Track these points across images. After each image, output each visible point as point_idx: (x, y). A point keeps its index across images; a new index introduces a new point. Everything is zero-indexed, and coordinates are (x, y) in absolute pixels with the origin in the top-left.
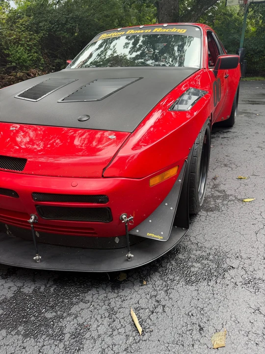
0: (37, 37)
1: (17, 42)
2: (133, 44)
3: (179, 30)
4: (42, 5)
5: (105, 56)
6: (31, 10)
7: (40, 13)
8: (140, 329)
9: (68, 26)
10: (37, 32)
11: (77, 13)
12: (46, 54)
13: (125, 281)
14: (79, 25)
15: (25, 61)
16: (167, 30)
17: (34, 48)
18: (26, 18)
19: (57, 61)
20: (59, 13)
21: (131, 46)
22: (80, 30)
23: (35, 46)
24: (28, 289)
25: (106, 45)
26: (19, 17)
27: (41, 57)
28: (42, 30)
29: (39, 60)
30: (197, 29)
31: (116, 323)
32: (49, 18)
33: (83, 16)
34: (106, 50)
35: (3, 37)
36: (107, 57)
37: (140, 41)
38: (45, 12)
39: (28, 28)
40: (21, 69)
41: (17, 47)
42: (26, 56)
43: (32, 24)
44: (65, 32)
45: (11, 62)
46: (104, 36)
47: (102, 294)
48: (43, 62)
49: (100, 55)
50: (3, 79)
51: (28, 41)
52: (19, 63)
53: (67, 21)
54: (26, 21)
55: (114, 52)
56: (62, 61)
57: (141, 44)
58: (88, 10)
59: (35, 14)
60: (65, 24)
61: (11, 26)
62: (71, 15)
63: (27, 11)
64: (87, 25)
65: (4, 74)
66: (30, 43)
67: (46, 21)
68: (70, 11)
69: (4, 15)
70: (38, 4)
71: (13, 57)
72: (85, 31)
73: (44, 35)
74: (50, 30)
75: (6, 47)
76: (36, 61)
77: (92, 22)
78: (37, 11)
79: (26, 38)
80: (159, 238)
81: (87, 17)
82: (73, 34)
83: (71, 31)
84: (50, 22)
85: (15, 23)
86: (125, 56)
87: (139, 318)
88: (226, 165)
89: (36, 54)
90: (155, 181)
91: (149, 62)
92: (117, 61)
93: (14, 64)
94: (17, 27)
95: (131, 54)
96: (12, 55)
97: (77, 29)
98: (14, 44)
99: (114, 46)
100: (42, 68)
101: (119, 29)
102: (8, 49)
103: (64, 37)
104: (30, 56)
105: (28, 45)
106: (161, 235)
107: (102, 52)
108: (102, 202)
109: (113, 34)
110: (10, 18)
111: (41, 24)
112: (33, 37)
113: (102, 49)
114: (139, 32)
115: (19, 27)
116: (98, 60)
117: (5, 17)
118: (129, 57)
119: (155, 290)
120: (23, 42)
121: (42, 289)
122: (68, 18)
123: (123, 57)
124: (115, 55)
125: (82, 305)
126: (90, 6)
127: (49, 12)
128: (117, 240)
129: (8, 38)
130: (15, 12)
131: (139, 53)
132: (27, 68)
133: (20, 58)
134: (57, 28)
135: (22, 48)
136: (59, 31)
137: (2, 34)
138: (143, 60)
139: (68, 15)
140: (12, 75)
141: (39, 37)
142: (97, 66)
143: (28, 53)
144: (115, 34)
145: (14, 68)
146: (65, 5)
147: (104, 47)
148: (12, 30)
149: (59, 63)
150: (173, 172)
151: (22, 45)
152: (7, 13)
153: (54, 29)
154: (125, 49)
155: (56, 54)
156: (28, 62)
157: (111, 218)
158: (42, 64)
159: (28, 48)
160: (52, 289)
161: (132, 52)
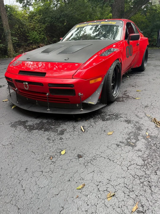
0: (44, 26)
1: (33, 29)
2: (95, 28)
3: (112, 23)
4: (47, 8)
5: (79, 35)
6: (41, 11)
7: (46, 13)
8: (83, 130)
9: (61, 20)
10: (44, 23)
11: (66, 12)
12: (48, 35)
13: (80, 120)
14: (67, 18)
15: (37, 39)
16: (107, 23)
17: (42, 32)
18: (38, 16)
19: (55, 39)
20: (56, 12)
21: (94, 28)
22: (67, 21)
23: (43, 31)
24: (45, 121)
25: (81, 29)
26: (35, 15)
27: (46, 37)
28: (47, 22)
29: (44, 38)
30: (121, 22)
31: (76, 129)
32: (51, 15)
33: (69, 13)
34: (80, 31)
35: (27, 27)
36: (81, 35)
37: (99, 26)
38: (49, 12)
39: (39, 21)
40: (35, 44)
41: (33, 32)
42: (38, 36)
43: (41, 19)
44: (59, 23)
45: (30, 40)
46: (78, 26)
47: (71, 123)
48: (47, 40)
49: (77, 34)
50: (26, 49)
51: (39, 29)
52: (34, 41)
53: (60, 17)
54: (38, 18)
55: (85, 33)
56: (57, 39)
57: (100, 27)
58: (72, 10)
59: (43, 13)
60: (59, 18)
61: (31, 20)
62: (62, 13)
63: (39, 12)
64: (72, 19)
65: (26, 46)
66: (40, 30)
67: (49, 17)
68: (62, 11)
69: (27, 14)
70: (45, 8)
71: (31, 37)
72: (70, 22)
73: (48, 25)
74: (51, 22)
75: (27, 32)
76: (43, 39)
77: (74, 17)
78: (45, 12)
79: (38, 27)
80: (93, 103)
81: (72, 14)
82: (63, 24)
83: (63, 22)
84: (51, 17)
85: (32, 19)
86: (90, 35)
87: (84, 128)
88: (133, 86)
89: (43, 36)
90: (92, 82)
91: (102, 38)
92: (86, 37)
93: (31, 41)
94: (34, 21)
95: (93, 34)
96: (30, 36)
97: (66, 21)
98: (32, 30)
99: (85, 29)
100: (46, 43)
101: (85, 23)
102: (28, 33)
103: (58, 26)
104: (40, 36)
105: (39, 31)
106: (93, 102)
107: (78, 33)
108: (72, 87)
109: (82, 25)
110: (30, 16)
111: (46, 19)
112: (42, 26)
113: (78, 31)
114: (94, 24)
115: (35, 21)
116: (76, 37)
117: (27, 16)
118: (92, 35)
119: (90, 122)
120: (37, 29)
121: (50, 121)
122: (61, 15)
123: (89, 35)
124: (85, 34)
125: (64, 125)
126: (73, 8)
127: (51, 12)
128: (78, 105)
129: (28, 27)
130: (33, 13)
131: (97, 33)
132: (38, 43)
133: (34, 38)
134: (55, 21)
135: (36, 33)
136: (56, 22)
137: (26, 25)
138: (99, 37)
139: (61, 13)
140: (30, 47)
141: (45, 26)
142: (75, 40)
143: (39, 35)
144: (83, 25)
145: (31, 43)
146: (60, 8)
147: (79, 30)
148: (31, 23)
149: (55, 40)
150: (100, 79)
151: (36, 31)
152: (28, 13)
153: (53, 22)
154: (91, 30)
155: (54, 35)
156: (39, 40)
157: (75, 94)
158: (46, 41)
159: (39, 32)
160: (53, 121)
161: (94, 33)
